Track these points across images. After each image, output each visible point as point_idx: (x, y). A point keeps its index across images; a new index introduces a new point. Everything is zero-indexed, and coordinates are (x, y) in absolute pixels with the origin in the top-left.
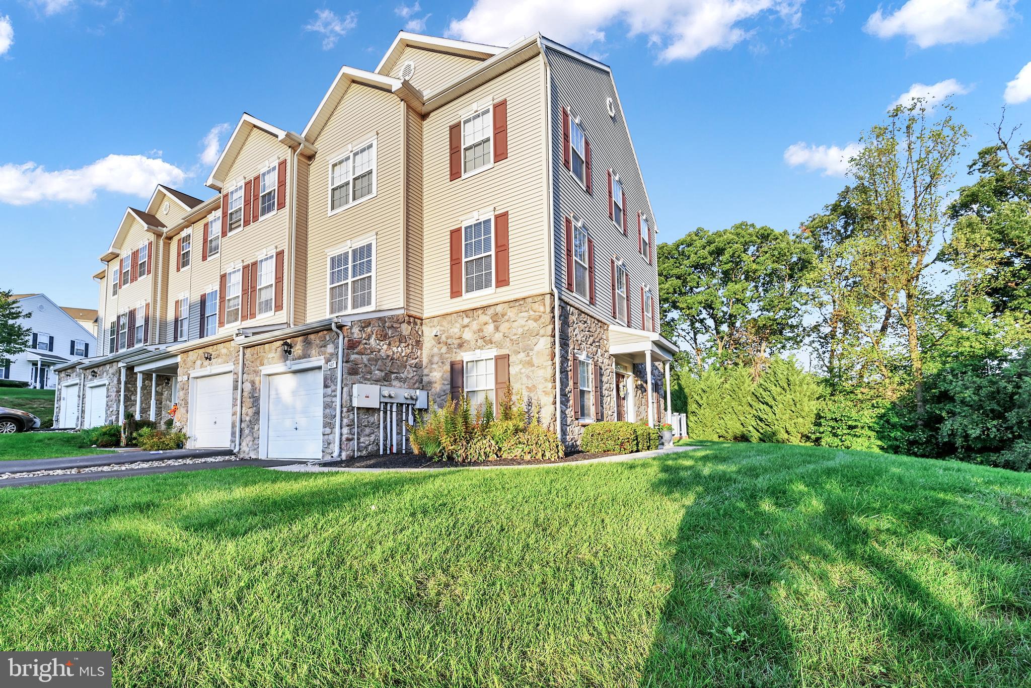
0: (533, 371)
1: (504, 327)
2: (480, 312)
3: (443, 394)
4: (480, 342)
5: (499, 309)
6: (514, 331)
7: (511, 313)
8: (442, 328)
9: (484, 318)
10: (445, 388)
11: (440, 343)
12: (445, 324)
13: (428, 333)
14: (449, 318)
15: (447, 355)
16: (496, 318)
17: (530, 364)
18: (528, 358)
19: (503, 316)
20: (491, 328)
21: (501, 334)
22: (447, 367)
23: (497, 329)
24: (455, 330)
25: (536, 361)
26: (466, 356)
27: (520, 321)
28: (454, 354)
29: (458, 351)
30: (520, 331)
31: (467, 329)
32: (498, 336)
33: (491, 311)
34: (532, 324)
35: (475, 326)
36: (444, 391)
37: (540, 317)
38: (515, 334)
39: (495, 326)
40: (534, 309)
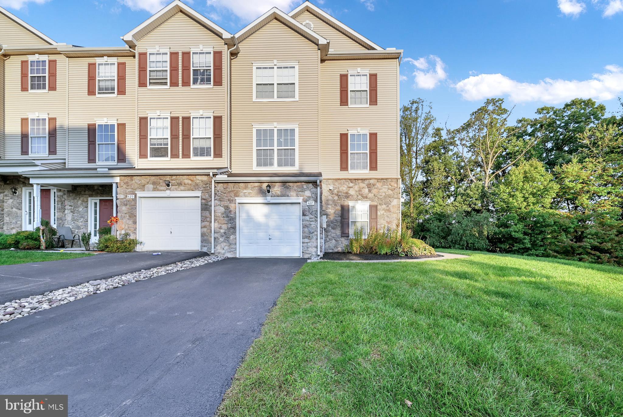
0: (390, 215)
1: (374, 191)
2: (360, 181)
3: (335, 221)
4: (360, 197)
5: (372, 181)
6: (380, 194)
7: (379, 185)
8: (335, 186)
9: (362, 185)
10: (337, 219)
11: (333, 194)
12: (336, 184)
13: (325, 188)
14: (339, 181)
15: (338, 201)
16: (369, 186)
17: (389, 211)
18: (388, 208)
19: (374, 185)
20: (366, 190)
21: (373, 195)
22: (339, 208)
23: (370, 191)
24: (344, 188)
25: (392, 209)
26: (351, 203)
27: (384, 190)
28: (343, 201)
29: (345, 199)
30: (384, 194)
31: (351, 189)
32: (370, 195)
33: (366, 182)
34: (390, 192)
35: (356, 188)
36: (336, 220)
37: (395, 189)
38: (381, 196)
39: (369, 190)
40: (392, 185)
